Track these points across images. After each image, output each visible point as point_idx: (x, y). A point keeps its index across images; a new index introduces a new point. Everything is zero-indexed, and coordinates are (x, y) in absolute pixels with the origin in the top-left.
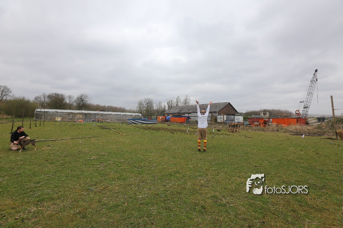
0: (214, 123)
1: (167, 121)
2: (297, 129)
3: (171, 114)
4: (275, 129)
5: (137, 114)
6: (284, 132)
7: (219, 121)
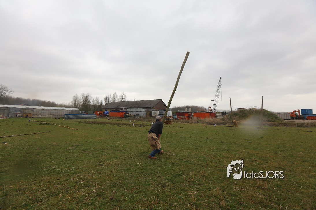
0: (149, 117)
1: (106, 116)
2: (210, 121)
3: (109, 109)
4: (196, 121)
5: (74, 109)
6: (203, 123)
7: (153, 115)
